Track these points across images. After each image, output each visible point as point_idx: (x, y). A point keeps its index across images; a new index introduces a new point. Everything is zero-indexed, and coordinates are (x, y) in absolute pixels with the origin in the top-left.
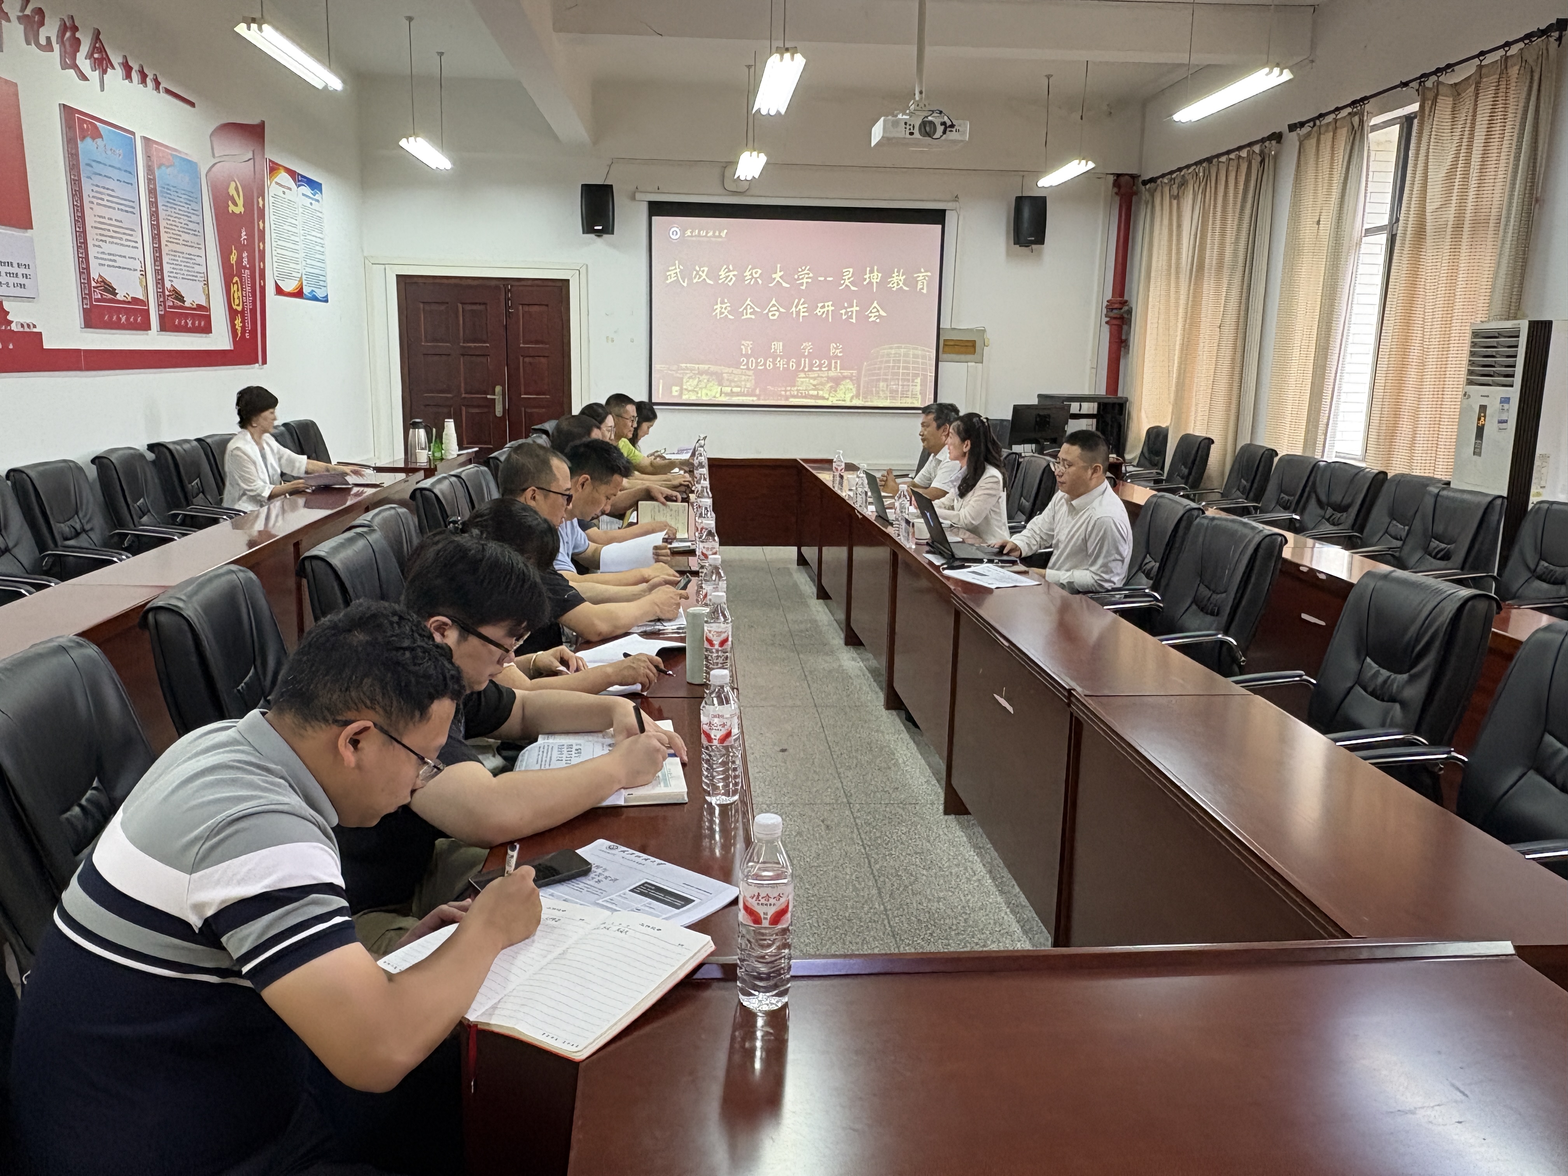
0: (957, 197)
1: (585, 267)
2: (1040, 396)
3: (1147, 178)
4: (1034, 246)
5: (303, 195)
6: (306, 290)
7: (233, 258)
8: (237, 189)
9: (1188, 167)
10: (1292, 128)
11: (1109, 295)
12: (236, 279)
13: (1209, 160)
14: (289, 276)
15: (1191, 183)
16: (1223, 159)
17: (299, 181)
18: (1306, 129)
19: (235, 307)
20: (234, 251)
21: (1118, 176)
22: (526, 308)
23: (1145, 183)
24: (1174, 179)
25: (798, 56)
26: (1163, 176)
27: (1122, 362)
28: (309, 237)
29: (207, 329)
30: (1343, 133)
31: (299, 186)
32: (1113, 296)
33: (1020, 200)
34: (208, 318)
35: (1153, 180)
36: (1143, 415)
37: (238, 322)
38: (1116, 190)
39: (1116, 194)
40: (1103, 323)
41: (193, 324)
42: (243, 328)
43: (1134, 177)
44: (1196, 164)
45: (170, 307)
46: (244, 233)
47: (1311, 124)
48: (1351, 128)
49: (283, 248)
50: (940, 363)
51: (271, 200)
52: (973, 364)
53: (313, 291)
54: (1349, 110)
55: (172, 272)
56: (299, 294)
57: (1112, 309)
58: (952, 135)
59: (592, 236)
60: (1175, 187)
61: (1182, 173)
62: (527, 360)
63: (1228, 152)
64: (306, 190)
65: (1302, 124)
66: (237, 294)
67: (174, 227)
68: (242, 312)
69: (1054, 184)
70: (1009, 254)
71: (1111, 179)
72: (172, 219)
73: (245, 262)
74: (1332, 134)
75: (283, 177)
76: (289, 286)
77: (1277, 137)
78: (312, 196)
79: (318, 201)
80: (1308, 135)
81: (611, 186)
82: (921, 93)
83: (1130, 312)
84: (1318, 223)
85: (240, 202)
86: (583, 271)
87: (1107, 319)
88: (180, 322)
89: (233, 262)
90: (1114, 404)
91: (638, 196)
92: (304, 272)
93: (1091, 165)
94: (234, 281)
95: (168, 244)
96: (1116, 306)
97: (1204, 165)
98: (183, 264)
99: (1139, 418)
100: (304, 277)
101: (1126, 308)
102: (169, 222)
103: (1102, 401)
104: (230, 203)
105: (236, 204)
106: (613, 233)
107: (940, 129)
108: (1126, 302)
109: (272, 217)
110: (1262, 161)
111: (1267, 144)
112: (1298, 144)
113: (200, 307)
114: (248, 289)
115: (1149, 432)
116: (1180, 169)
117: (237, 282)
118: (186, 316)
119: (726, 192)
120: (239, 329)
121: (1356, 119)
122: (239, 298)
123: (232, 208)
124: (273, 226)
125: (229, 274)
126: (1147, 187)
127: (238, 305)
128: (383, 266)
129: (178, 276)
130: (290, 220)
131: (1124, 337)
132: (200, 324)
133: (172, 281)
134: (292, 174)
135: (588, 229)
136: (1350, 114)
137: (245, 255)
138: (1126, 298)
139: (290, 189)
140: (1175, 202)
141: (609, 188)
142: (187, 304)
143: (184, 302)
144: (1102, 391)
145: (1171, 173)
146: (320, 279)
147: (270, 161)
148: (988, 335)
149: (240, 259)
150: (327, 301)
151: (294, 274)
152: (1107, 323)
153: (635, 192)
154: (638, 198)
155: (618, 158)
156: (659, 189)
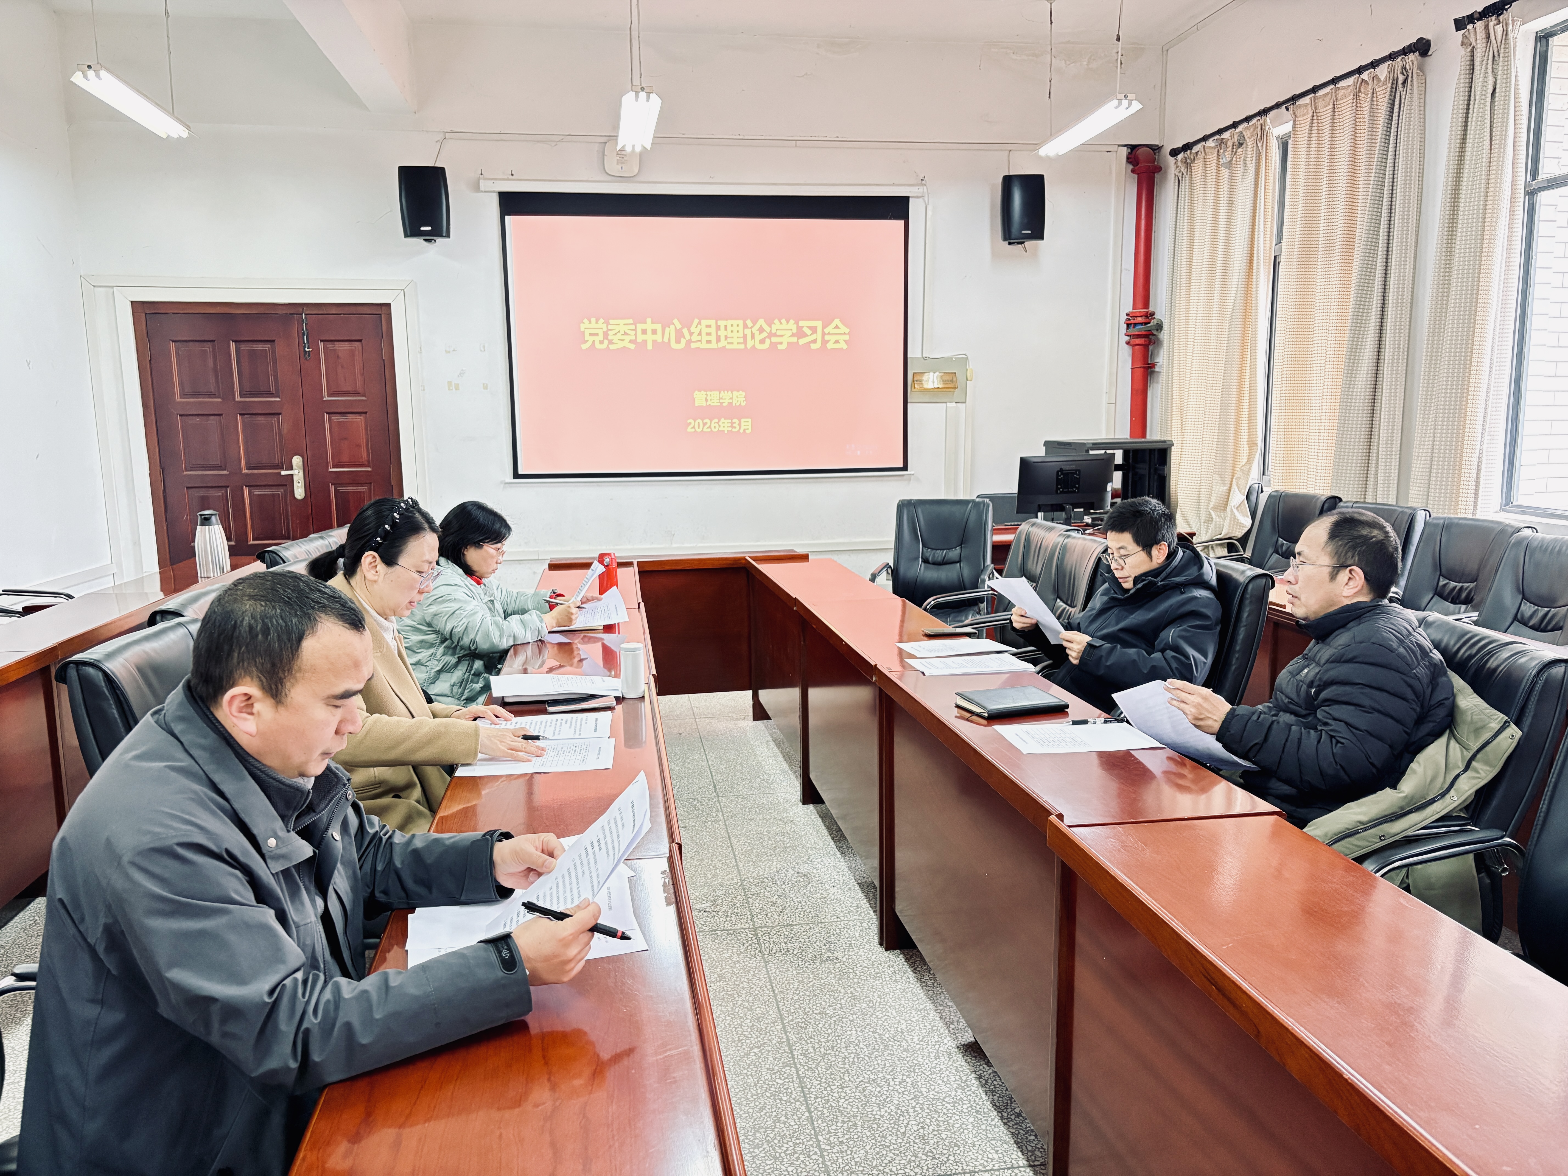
0: (924, 179)
1: (411, 285)
2: (1047, 444)
3: (1178, 144)
4: (1029, 244)
9: (1248, 119)
10: (1462, 23)
11: (1128, 306)
21: (1133, 148)
22: (330, 346)
23: (1174, 153)
24: (1224, 141)
26: (1205, 138)
27: (1149, 394)
32: (1134, 308)
33: (1008, 181)
35: (1187, 147)
38: (1131, 167)
40: (1123, 342)
43: (1156, 149)
50: (909, 405)
52: (953, 404)
57: (1135, 324)
59: (418, 241)
60: (1226, 150)
61: (1239, 130)
62: (335, 418)
71: (1124, 151)
77: (1424, 46)
83: (1158, 328)
86: (409, 291)
87: (1128, 338)
90: (1151, 451)
91: (483, 184)
96: (1140, 320)
101: (1153, 323)
106: (447, 236)
108: (1153, 314)
111: (1402, 60)
116: (1233, 126)
119: (608, 177)
126: (1178, 157)
128: (110, 290)
131: (1151, 361)
135: (412, 229)
140: (1225, 171)
141: (441, 171)
145: (1218, 132)
148: (972, 365)
152: (1128, 343)
153: (479, 179)
154: (482, 188)
155: (452, 132)
156: (512, 175)
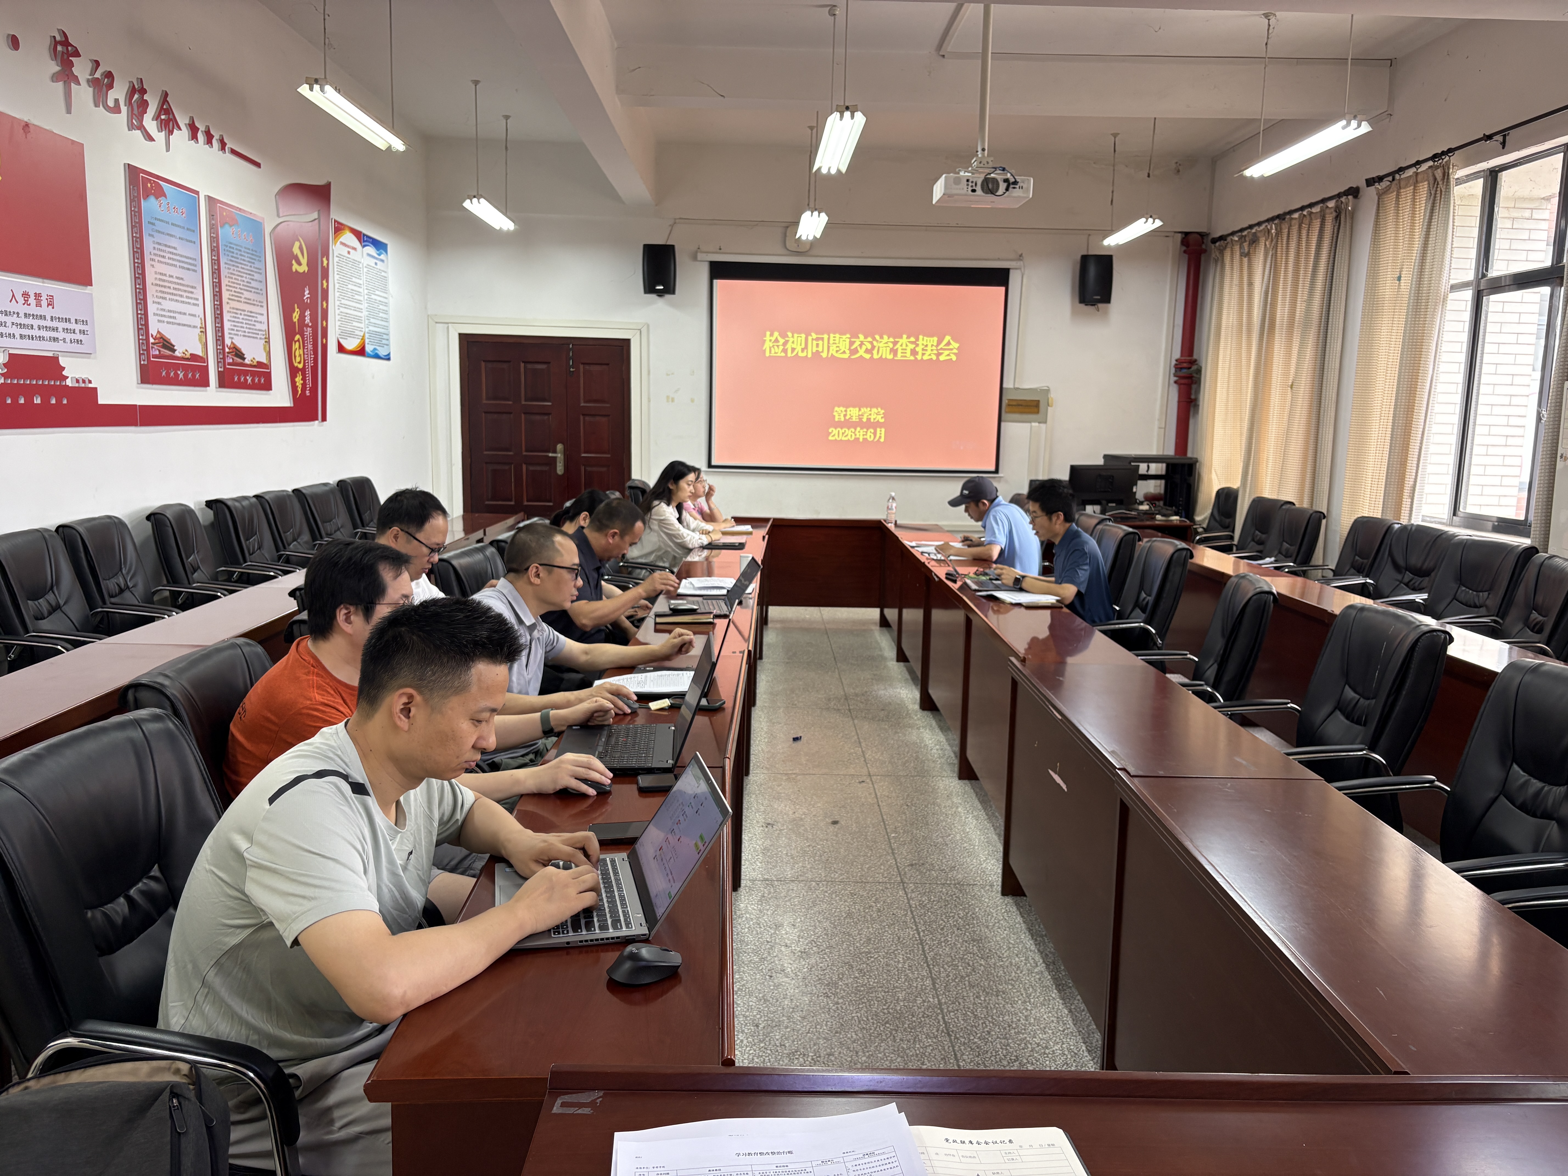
0: (1021, 255)
1: (646, 326)
2: (1106, 457)
3: (1217, 235)
4: (1100, 305)
5: (369, 255)
6: (369, 349)
7: (296, 316)
8: (301, 248)
9: (1259, 224)
10: (1370, 182)
11: (1177, 354)
12: (297, 337)
13: (1281, 217)
14: (351, 335)
15: (1262, 240)
16: (1296, 215)
17: (364, 241)
18: (1385, 184)
19: (296, 365)
20: (297, 310)
21: (1186, 234)
22: (587, 367)
23: (1214, 241)
24: (1245, 236)
25: (859, 115)
26: (1233, 233)
27: (1191, 421)
28: (373, 297)
29: (267, 386)
30: (1424, 188)
31: (364, 246)
32: (1182, 355)
33: (1085, 259)
34: (268, 376)
35: (1222, 238)
36: (1214, 476)
37: (299, 380)
38: (1184, 248)
39: (1185, 252)
40: (1172, 381)
41: (253, 380)
42: (304, 385)
43: (1202, 235)
44: (1268, 221)
45: (230, 364)
46: (307, 292)
47: (1390, 178)
48: (1432, 181)
49: (347, 307)
50: (1003, 424)
51: (336, 259)
52: (1037, 424)
53: (375, 349)
54: (1431, 163)
55: (233, 330)
56: (361, 352)
57: (1181, 368)
58: (1016, 193)
59: (653, 296)
60: (1246, 245)
61: (1254, 231)
62: (587, 418)
63: (1302, 208)
64: (371, 250)
65: (1380, 179)
66: (298, 352)
67: (235, 285)
68: (303, 370)
69: (1120, 243)
70: (1074, 313)
71: (1179, 237)
72: (234, 277)
73: (307, 320)
74: (1412, 187)
75: (348, 238)
76: (351, 344)
77: (1354, 192)
78: (377, 256)
79: (382, 261)
80: (1387, 190)
81: (673, 246)
82: (983, 150)
83: (1199, 371)
84: (1399, 279)
85: (304, 261)
86: (644, 330)
87: (1176, 378)
88: (239, 379)
89: (295, 320)
90: (1183, 465)
91: (700, 256)
92: (367, 330)
93: (1158, 223)
94: (296, 339)
95: (230, 301)
96: (1185, 365)
97: (1276, 222)
98: (244, 322)
99: (1210, 480)
100: (367, 335)
101: (1194, 367)
102: (231, 280)
103: (1169, 461)
104: (294, 262)
105: (300, 264)
106: (673, 293)
107: (1002, 186)
108: (1196, 361)
109: (337, 277)
110: (1337, 217)
111: (1343, 199)
112: (1376, 198)
113: (260, 364)
114: (310, 347)
115: (1219, 493)
116: (1251, 227)
117: (298, 340)
118: (246, 373)
119: (787, 252)
120: (300, 386)
121: (1439, 173)
122: (300, 355)
123: (295, 267)
124: (337, 286)
125: (290, 332)
126: (1217, 244)
127: (300, 363)
128: (446, 325)
129: (240, 333)
130: (354, 279)
131: (1193, 397)
132: (259, 380)
133: (232, 338)
134: (358, 234)
135: (650, 288)
136: (1430, 167)
137: (308, 313)
138: (1195, 357)
139: (355, 249)
140: (1246, 260)
141: (672, 247)
142: (247, 361)
143: (244, 359)
144: (1170, 451)
145: (1242, 230)
146: (382, 338)
147: (335, 221)
148: (1052, 395)
149: (302, 317)
150: (389, 359)
151: (357, 332)
152: (1176, 382)
153: (696, 252)
154: (699, 258)
155: (680, 219)
156: (720, 249)
